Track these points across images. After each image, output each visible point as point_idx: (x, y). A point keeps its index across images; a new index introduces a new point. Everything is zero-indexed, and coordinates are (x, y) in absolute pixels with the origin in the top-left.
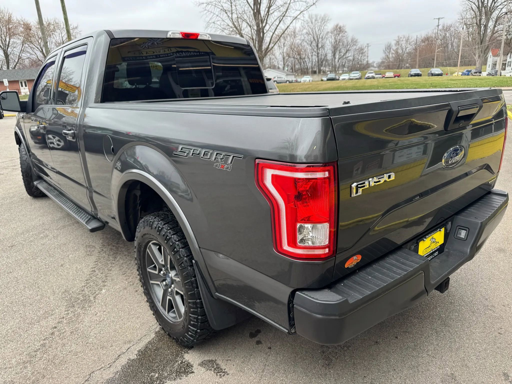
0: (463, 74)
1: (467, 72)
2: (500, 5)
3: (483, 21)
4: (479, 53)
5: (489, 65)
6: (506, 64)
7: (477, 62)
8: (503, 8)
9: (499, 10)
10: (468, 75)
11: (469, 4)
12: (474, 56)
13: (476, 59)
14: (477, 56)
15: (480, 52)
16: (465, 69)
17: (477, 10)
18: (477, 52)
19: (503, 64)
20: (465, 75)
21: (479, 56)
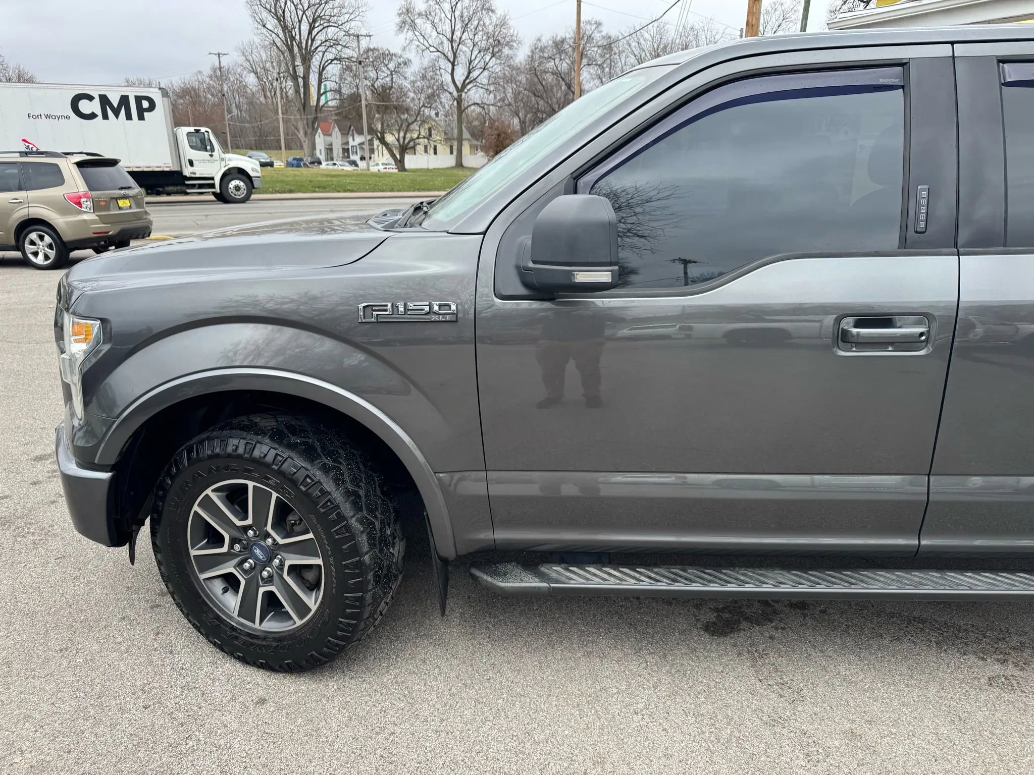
0: (289, 165)
1: (296, 162)
2: (320, 45)
3: (300, 71)
4: (304, 128)
5: (320, 150)
6: (348, 149)
7: (304, 144)
8: (326, 51)
9: (321, 54)
10: (299, 166)
11: (268, 35)
12: (296, 132)
13: (301, 139)
14: (302, 132)
15: (306, 127)
16: (291, 155)
17: (284, 48)
18: (300, 125)
19: (343, 149)
20: (293, 166)
21: (306, 133)
